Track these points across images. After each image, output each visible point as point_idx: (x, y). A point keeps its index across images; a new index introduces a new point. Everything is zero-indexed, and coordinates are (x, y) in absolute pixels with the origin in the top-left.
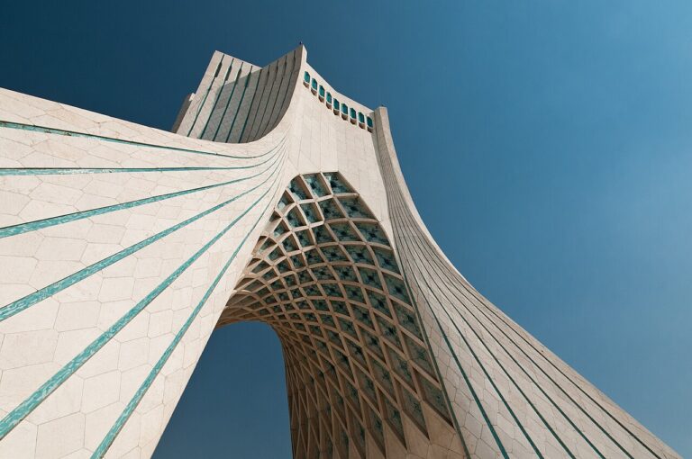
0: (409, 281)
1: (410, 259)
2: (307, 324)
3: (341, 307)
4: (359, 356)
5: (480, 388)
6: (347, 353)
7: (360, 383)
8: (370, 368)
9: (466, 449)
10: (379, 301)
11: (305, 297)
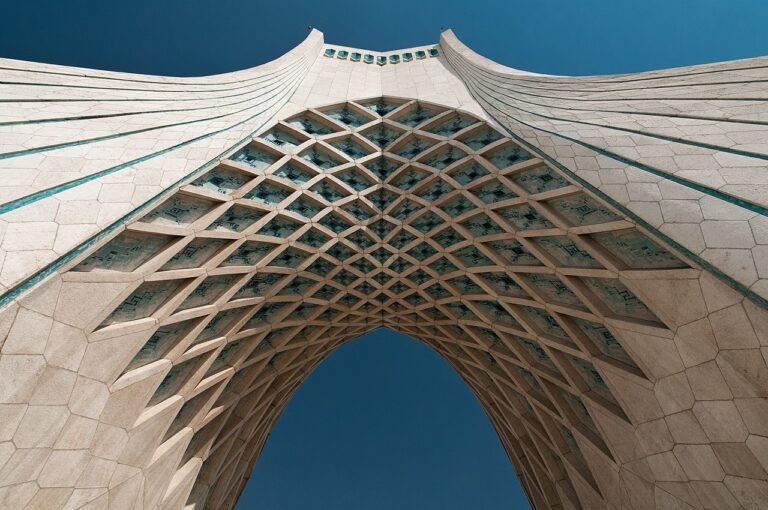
0: (520, 135)
1: (510, 112)
2: (420, 289)
3: (451, 237)
4: (512, 289)
5: (708, 173)
6: (492, 296)
7: (536, 329)
8: (530, 292)
9: (737, 286)
10: (495, 193)
11: (397, 253)
